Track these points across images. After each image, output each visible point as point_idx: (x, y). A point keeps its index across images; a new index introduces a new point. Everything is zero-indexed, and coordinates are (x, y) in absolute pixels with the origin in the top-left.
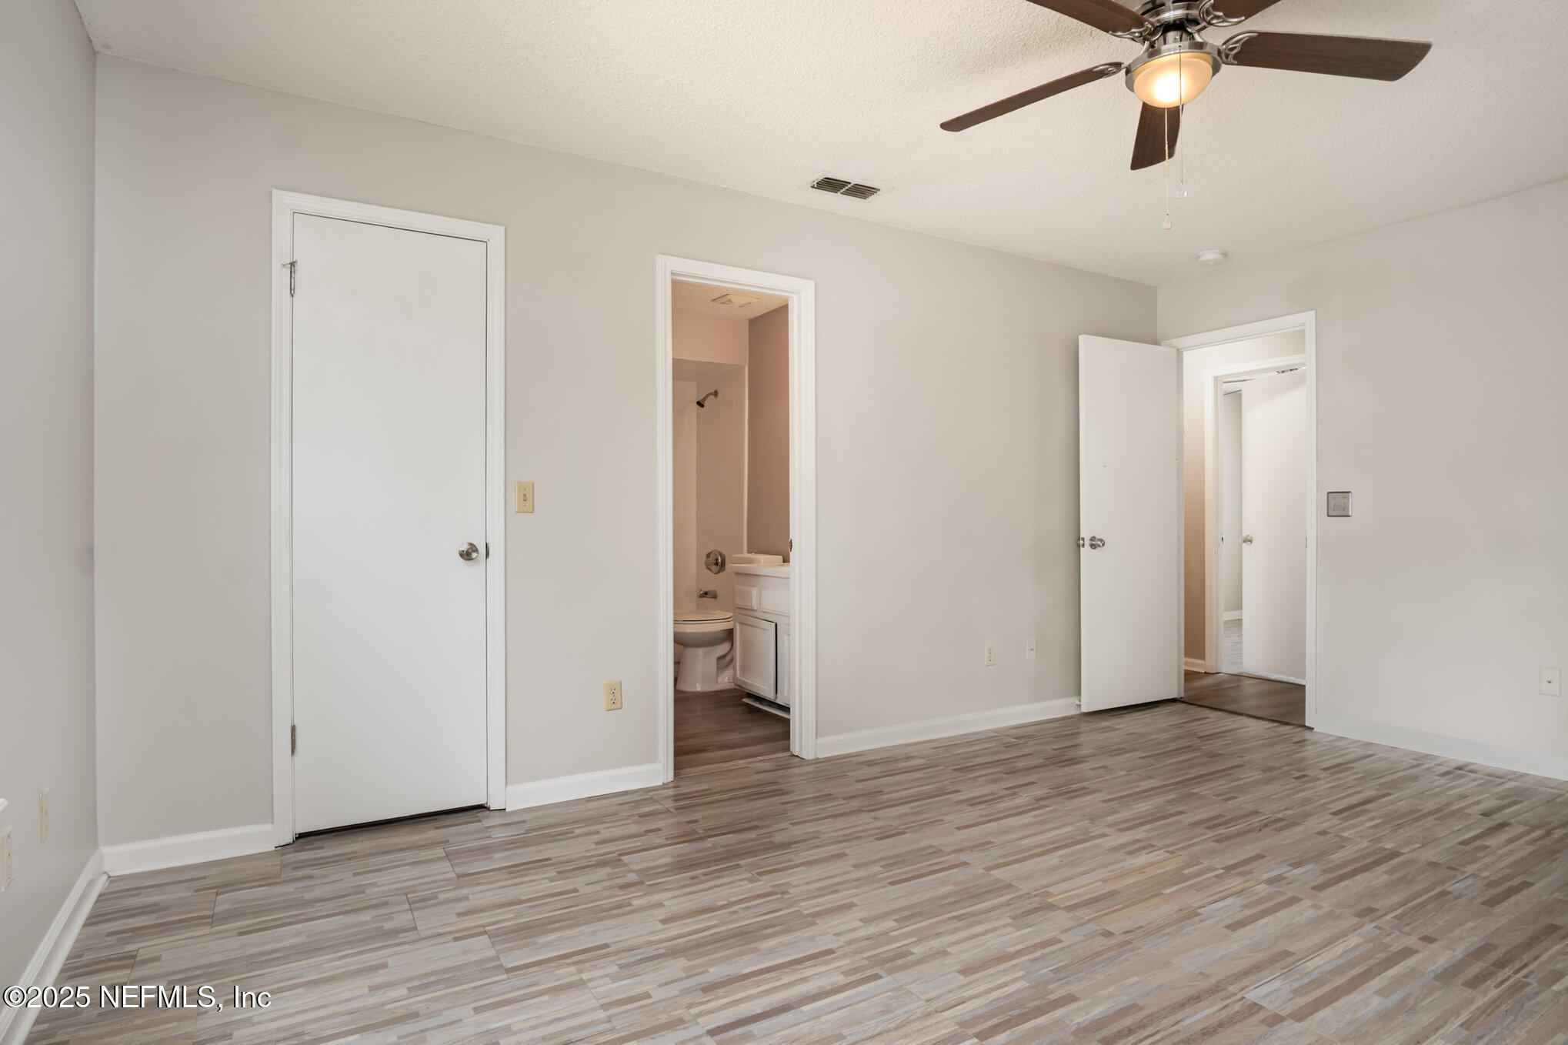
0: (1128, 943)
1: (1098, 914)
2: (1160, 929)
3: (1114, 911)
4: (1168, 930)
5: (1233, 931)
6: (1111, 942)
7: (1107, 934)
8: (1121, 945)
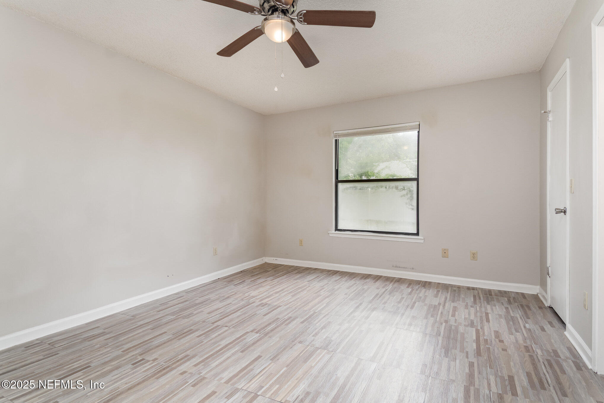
0: (293, 341)
1: (307, 349)
2: (285, 349)
3: (302, 352)
4: (281, 349)
5: (259, 355)
6: (298, 340)
7: (300, 342)
8: (296, 339)
